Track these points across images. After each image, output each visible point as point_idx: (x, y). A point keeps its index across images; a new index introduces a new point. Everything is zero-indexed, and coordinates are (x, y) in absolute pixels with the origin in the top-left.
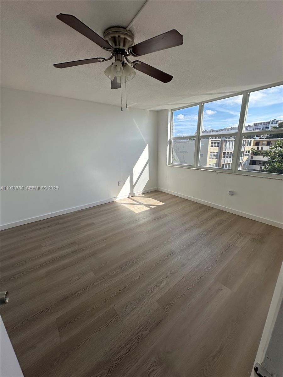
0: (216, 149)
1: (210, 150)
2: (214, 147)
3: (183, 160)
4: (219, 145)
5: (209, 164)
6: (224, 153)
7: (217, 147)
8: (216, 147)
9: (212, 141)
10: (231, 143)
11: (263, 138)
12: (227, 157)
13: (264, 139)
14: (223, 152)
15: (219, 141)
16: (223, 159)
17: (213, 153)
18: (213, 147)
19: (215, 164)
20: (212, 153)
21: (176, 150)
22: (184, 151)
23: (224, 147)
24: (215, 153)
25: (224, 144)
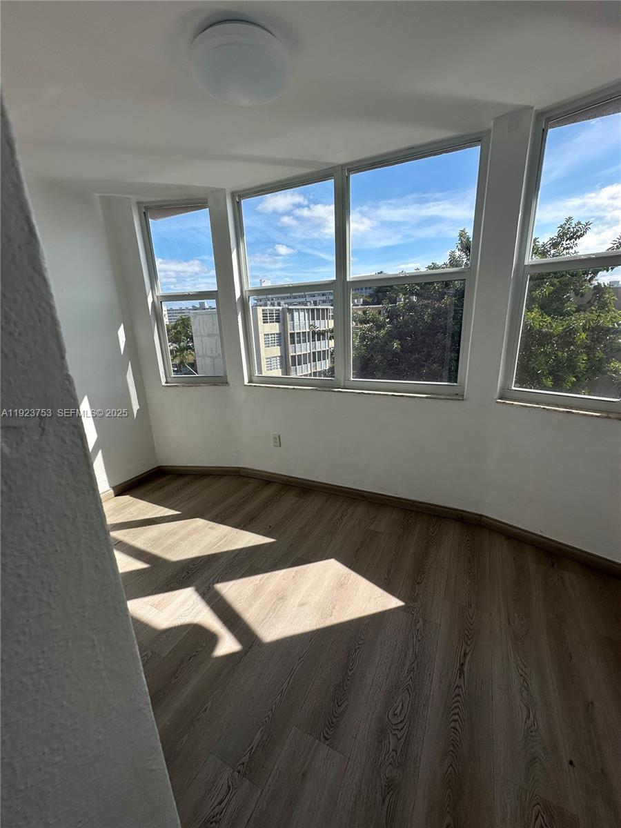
0: (275, 328)
1: (264, 330)
2: (270, 322)
3: (216, 352)
4: (280, 318)
5: (267, 359)
6: (292, 335)
7: (277, 324)
8: (273, 322)
9: (263, 310)
10: (302, 314)
11: (358, 305)
12: (299, 342)
13: (360, 307)
14: (290, 332)
15: (279, 310)
16: (291, 347)
17: (271, 334)
18: (267, 322)
19: (278, 358)
20: (268, 335)
21: (200, 333)
22: (214, 333)
23: (289, 323)
24: (274, 334)
25: (288, 316)
